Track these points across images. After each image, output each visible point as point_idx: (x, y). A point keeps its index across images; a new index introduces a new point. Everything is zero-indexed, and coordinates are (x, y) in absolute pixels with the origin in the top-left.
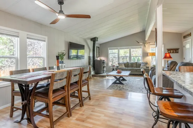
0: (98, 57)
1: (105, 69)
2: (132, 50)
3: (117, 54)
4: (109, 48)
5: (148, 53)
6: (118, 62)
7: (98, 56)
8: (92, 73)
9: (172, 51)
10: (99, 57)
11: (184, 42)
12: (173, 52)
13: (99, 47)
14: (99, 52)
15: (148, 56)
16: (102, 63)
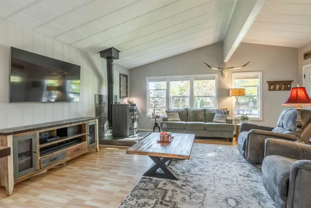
0: (123, 97)
1: (136, 125)
2: (196, 83)
3: (165, 92)
4: (147, 78)
5: (229, 90)
6: (167, 107)
7: (123, 94)
8: (106, 135)
9: (278, 86)
10: (127, 96)
11: (304, 67)
12: (280, 89)
13: (126, 76)
14: (127, 87)
15: (229, 95)
16: (128, 111)
